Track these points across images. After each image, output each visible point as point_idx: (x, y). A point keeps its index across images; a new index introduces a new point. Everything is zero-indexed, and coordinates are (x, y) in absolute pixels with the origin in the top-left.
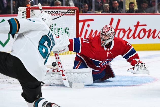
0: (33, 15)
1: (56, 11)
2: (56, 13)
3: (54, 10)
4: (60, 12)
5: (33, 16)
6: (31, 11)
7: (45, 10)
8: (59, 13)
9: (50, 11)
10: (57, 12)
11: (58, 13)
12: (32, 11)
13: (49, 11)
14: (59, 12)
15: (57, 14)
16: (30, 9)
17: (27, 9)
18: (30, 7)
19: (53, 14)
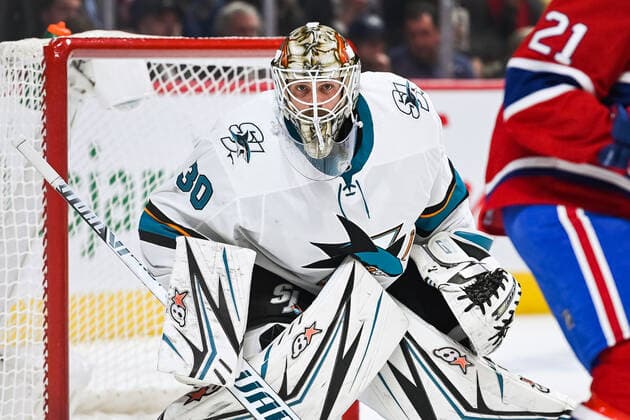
0: (81, 87)
1: (219, 62)
2: (218, 75)
3: (210, 62)
4: (245, 72)
5: (83, 92)
6: (70, 61)
7: (153, 61)
8: (236, 78)
9: (183, 67)
10: (226, 69)
11: (231, 76)
12: (77, 66)
13: (177, 62)
14: (240, 69)
15: (227, 85)
16: (66, 51)
17: (48, 51)
18: (69, 42)
19: (201, 83)
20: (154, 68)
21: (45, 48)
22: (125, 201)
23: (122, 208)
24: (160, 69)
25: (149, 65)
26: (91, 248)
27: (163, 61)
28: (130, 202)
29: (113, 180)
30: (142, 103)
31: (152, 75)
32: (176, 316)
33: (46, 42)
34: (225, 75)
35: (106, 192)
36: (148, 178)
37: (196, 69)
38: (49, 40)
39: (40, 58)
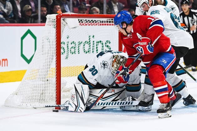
0: (64, 24)
1: (94, 19)
2: (93, 22)
3: (92, 19)
6: (62, 19)
8: (97, 23)
9: (86, 20)
10: (95, 21)
12: (64, 20)
14: (98, 21)
15: (95, 24)
16: (61, 17)
17: (57, 16)
18: (61, 15)
19: (90, 24)
20: (80, 20)
21: (56, 16)
22: (74, 48)
23: (74, 49)
24: (81, 20)
25: (79, 20)
26: (67, 58)
27: (82, 19)
28: (75, 48)
29: (71, 44)
30: (77, 28)
31: (79, 22)
32: (72, 99)
33: (57, 15)
34: (95, 22)
35: (70, 46)
36: (79, 43)
37: (89, 20)
38: (57, 14)
39: (55, 18)
